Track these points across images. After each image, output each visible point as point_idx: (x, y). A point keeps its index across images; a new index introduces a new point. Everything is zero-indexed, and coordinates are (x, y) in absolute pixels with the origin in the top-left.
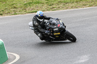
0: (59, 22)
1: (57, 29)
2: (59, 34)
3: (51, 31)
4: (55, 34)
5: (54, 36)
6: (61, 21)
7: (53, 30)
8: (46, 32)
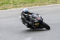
0: (38, 16)
1: (37, 21)
2: (38, 24)
3: (33, 22)
4: (36, 24)
5: (35, 26)
6: (39, 16)
7: (34, 22)
8: (30, 23)
